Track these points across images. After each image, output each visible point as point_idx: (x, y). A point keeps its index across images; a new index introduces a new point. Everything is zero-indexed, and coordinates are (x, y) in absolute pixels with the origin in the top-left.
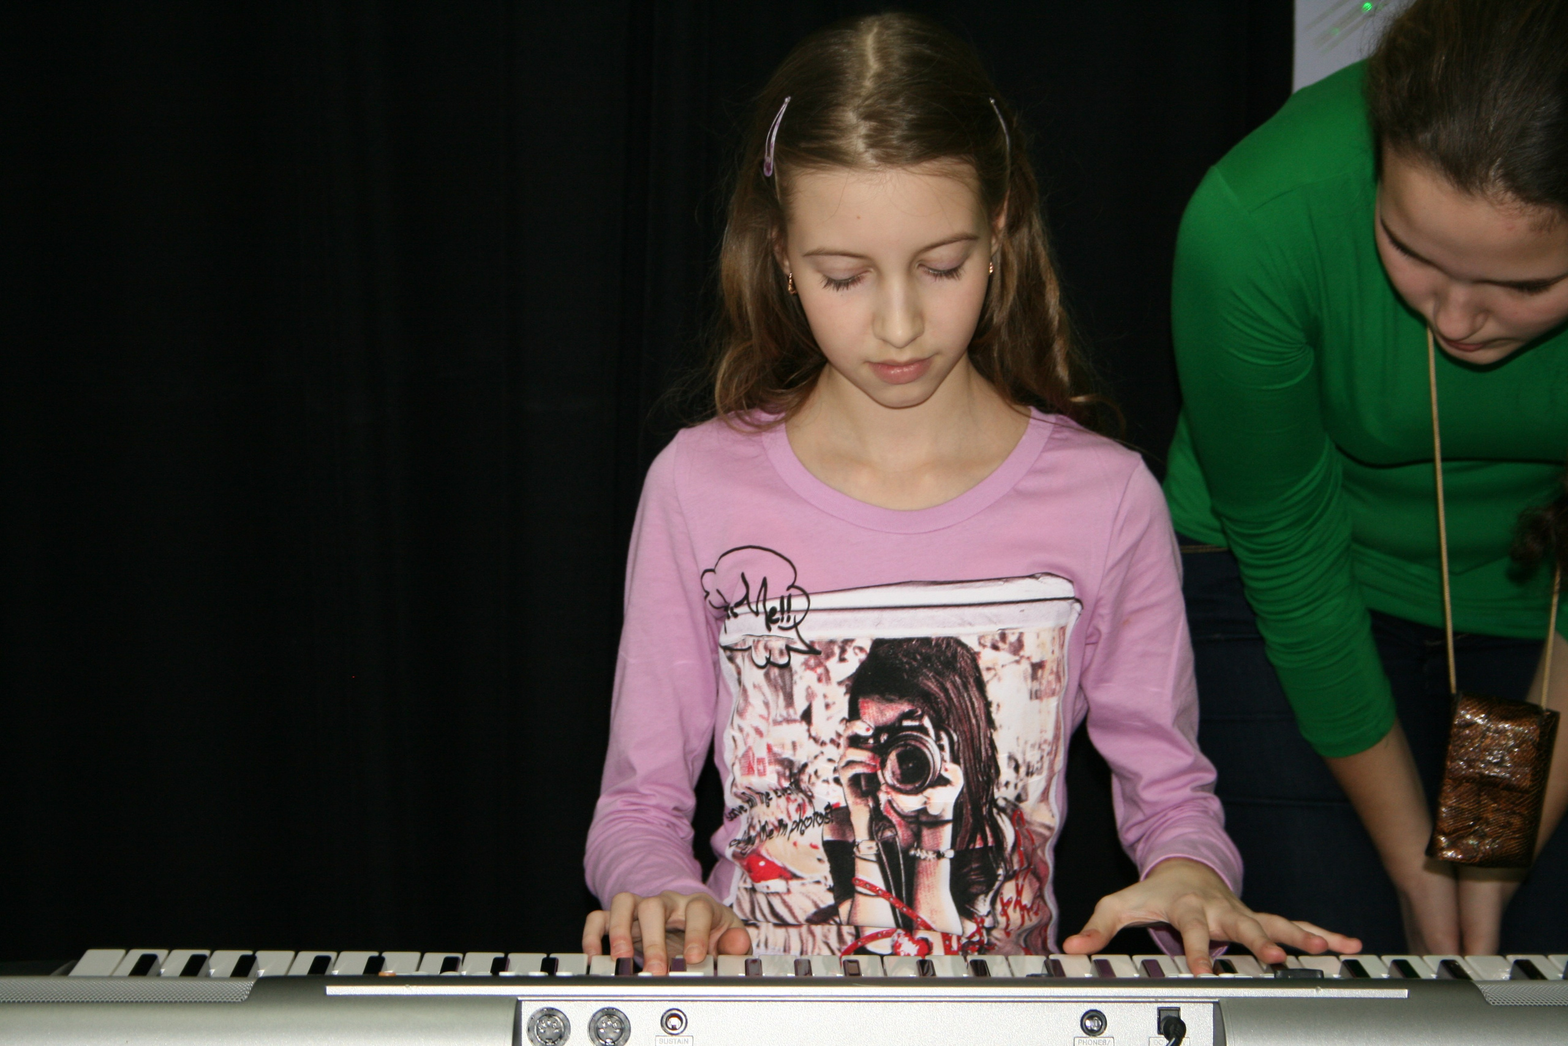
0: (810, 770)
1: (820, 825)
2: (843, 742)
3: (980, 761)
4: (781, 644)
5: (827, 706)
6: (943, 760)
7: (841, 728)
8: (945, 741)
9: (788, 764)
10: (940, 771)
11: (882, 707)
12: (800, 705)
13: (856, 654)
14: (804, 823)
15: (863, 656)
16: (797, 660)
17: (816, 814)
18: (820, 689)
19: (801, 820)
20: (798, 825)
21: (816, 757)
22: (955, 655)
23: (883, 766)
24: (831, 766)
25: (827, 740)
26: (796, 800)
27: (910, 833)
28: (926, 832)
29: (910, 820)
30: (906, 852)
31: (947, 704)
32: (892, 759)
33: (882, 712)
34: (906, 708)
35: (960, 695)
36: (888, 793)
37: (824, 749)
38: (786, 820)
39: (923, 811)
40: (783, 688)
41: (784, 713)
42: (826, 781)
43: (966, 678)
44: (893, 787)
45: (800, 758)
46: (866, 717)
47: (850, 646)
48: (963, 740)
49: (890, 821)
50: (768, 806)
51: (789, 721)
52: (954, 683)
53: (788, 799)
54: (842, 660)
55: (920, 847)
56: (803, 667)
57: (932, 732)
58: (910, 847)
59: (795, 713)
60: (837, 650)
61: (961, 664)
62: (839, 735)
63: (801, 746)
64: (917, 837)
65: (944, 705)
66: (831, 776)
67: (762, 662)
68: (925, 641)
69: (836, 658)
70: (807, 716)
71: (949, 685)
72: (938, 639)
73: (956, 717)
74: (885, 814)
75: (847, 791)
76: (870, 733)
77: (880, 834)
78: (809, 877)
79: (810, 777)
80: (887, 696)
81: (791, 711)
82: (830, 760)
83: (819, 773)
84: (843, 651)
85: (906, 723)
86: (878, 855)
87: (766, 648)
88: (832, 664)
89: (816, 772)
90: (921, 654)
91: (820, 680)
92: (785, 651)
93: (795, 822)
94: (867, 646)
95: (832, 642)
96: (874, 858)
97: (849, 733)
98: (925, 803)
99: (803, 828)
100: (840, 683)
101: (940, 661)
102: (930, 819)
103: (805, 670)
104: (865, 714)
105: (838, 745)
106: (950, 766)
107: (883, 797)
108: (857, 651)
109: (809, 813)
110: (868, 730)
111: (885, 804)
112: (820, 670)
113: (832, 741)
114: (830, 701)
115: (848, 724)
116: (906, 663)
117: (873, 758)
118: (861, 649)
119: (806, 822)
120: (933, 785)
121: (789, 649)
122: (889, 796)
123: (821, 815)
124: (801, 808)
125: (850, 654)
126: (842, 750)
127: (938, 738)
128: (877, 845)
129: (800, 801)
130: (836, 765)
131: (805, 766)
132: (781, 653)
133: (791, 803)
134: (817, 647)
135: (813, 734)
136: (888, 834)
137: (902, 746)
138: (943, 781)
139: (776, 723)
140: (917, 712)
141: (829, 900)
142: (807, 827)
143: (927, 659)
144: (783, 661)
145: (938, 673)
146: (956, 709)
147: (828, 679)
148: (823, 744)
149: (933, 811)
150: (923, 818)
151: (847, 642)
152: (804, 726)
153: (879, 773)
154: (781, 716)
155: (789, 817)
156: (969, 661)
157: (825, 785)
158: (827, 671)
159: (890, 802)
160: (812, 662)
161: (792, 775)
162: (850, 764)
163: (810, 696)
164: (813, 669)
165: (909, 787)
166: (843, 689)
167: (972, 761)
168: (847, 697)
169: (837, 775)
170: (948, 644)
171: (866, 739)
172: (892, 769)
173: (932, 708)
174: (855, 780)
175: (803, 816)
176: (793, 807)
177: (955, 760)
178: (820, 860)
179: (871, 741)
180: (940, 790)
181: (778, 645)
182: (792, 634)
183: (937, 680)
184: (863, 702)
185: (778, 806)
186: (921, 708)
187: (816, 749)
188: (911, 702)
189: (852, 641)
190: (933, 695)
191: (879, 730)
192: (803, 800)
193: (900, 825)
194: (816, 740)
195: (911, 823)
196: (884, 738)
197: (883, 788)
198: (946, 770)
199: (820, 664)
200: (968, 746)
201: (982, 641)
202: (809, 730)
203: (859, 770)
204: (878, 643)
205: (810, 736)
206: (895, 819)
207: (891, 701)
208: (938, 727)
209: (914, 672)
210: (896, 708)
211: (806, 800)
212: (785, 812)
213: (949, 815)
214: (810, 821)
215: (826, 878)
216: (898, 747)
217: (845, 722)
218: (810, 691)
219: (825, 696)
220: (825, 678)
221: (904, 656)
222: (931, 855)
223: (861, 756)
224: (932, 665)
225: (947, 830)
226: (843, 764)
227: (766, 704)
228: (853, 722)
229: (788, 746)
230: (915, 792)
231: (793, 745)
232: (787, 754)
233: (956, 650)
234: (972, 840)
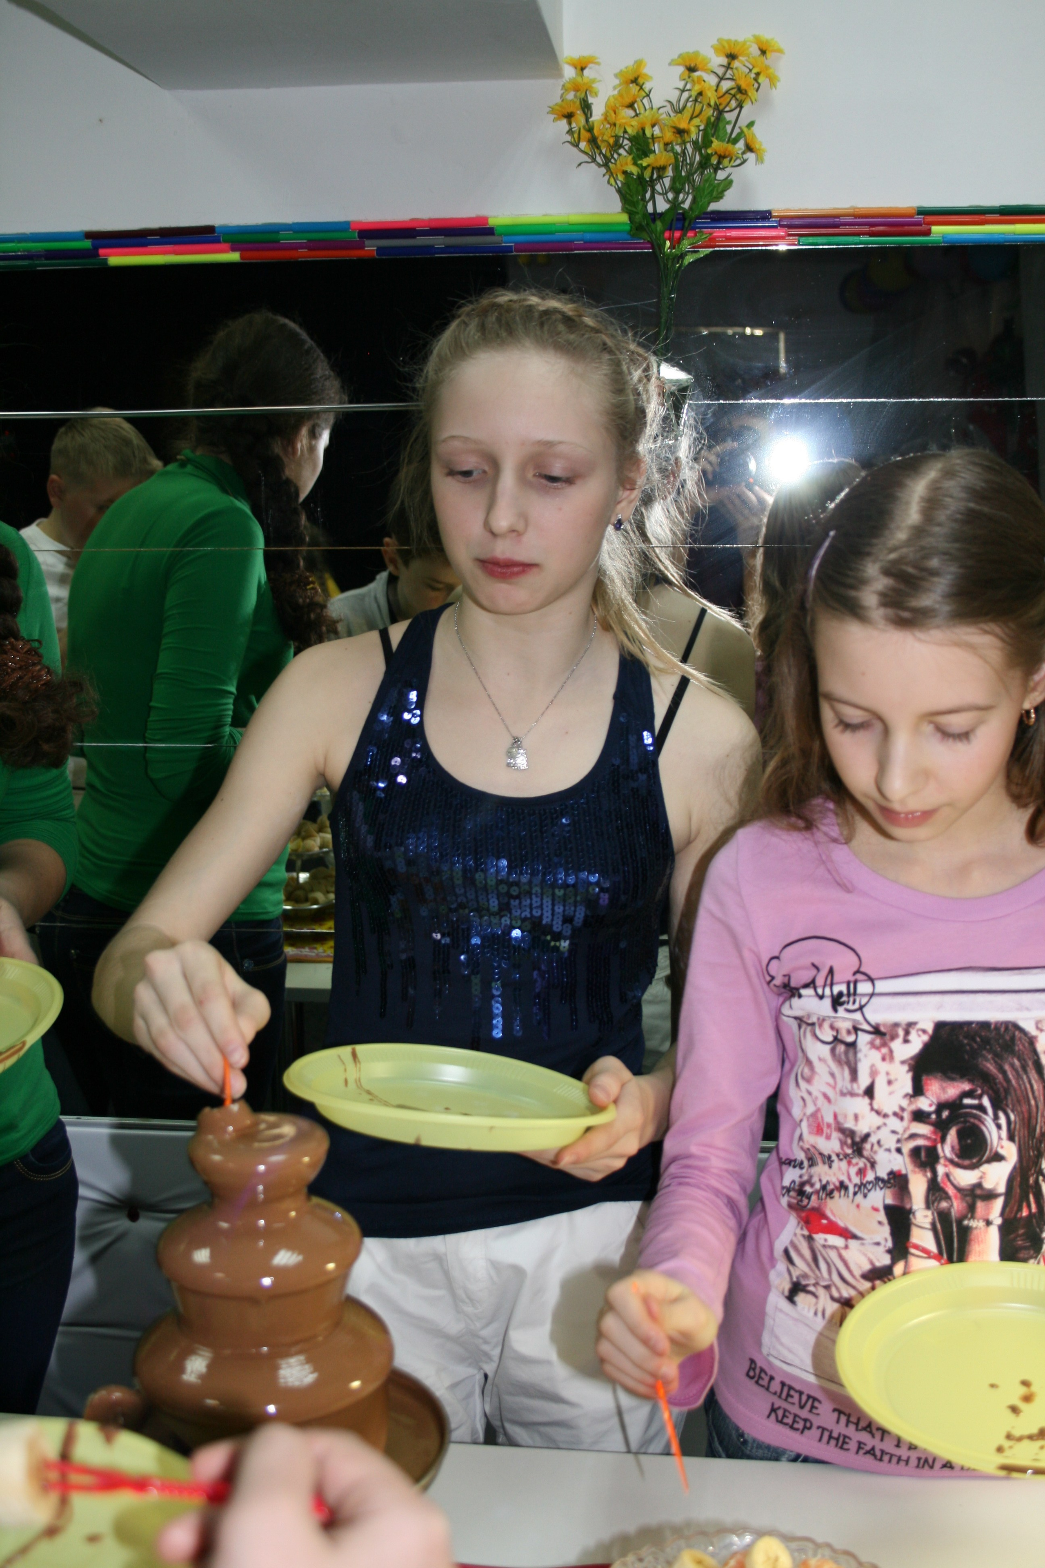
0: (873, 1139)
1: (881, 1189)
2: (906, 1115)
3: (1034, 1137)
4: (848, 1025)
5: (890, 1082)
6: (1000, 1138)
7: (905, 1103)
8: (1003, 1120)
9: (851, 1133)
10: (997, 1148)
11: (944, 1085)
12: (864, 1081)
13: (919, 1036)
14: (865, 1186)
15: (925, 1038)
16: (863, 1039)
17: (878, 1179)
18: (883, 1067)
19: (862, 1184)
20: (860, 1188)
21: (879, 1128)
22: (1013, 1038)
23: (943, 1140)
24: (895, 1137)
25: (890, 1112)
26: (857, 1164)
27: (965, 1204)
28: (980, 1205)
29: (965, 1193)
30: (959, 1222)
31: (1005, 1084)
32: (952, 1135)
33: (944, 1089)
34: (966, 1086)
35: (1018, 1077)
36: (945, 1166)
37: (886, 1121)
38: (847, 1182)
39: (979, 1185)
40: (848, 1063)
41: (849, 1086)
42: (889, 1150)
43: (1025, 1060)
44: (951, 1162)
45: (862, 1128)
46: (929, 1094)
47: (913, 1029)
48: (1020, 1120)
49: (946, 1193)
50: (830, 1167)
51: (852, 1094)
52: (1012, 1066)
53: (849, 1163)
54: (906, 1041)
55: (973, 1217)
56: (869, 1046)
57: (990, 1110)
58: (965, 1217)
59: (859, 1088)
60: (901, 1032)
61: (1019, 1047)
62: (903, 1109)
63: (863, 1117)
64: (972, 1208)
65: (1003, 1086)
66: (894, 1146)
67: (830, 1039)
68: (985, 1025)
69: (900, 1040)
70: (869, 1092)
71: (1007, 1067)
72: (996, 1023)
73: (1014, 1098)
74: (942, 1185)
75: (908, 1161)
76: (933, 1108)
77: (936, 1204)
78: (869, 1238)
79: (872, 1146)
80: (950, 1074)
81: (855, 1086)
82: (894, 1132)
83: (882, 1142)
84: (907, 1033)
85: (967, 1101)
86: (933, 1225)
87: (832, 1027)
88: (897, 1045)
89: (879, 1142)
90: (980, 1037)
91: (884, 1059)
92: (852, 1031)
93: (855, 1185)
94: (930, 1028)
95: (896, 1025)
96: (929, 1226)
97: (913, 1107)
98: (981, 1178)
99: (866, 1191)
100: (903, 1062)
101: (999, 1044)
102: (984, 1193)
103: (871, 1048)
104: (928, 1090)
105: (902, 1119)
106: (1006, 1143)
107: (941, 1170)
108: (920, 1033)
109: (870, 1176)
110: (931, 1105)
111: (943, 1176)
112: (884, 1050)
113: (895, 1114)
114: (892, 1077)
115: (912, 1099)
116: (968, 1044)
117: (934, 1133)
118: (924, 1031)
119: (868, 1185)
120: (989, 1161)
121: (856, 1029)
122: (947, 1169)
123: (883, 1180)
124: (861, 1172)
125: (913, 1036)
126: (905, 1123)
127: (996, 1118)
128: (933, 1214)
129: (861, 1165)
130: (899, 1136)
131: (867, 1136)
132: (849, 1032)
133: (851, 1167)
134: (882, 1029)
135: (876, 1107)
136: (944, 1205)
137: (962, 1122)
138: (998, 1158)
139: (843, 1094)
140: (977, 1091)
141: (886, 1260)
142: (869, 1191)
143: (986, 1042)
144: (850, 1039)
145: (996, 1055)
146: (1015, 1090)
147: (892, 1058)
148: (885, 1116)
149: (988, 1185)
150: (978, 1192)
151: (910, 1025)
152: (866, 1100)
153: (939, 1146)
154: (846, 1088)
155: (850, 1179)
156: (1027, 1045)
157: (888, 1153)
158: (891, 1052)
159: (947, 1175)
160: (878, 1042)
161: (854, 1143)
162: (913, 1136)
163: (874, 1073)
164: (878, 1048)
165: (967, 1162)
166: (906, 1068)
167: (1026, 1139)
168: (910, 1075)
169: (899, 1145)
170: (1007, 1028)
171: (928, 1114)
172: (951, 1143)
173: (991, 1088)
174: (915, 1153)
175: (864, 1179)
176: (853, 1171)
177: (1011, 1138)
178: (880, 1223)
179: (934, 1116)
180: (995, 1165)
181: (844, 1025)
182: (857, 1016)
183: (996, 1062)
184: (927, 1079)
185: (840, 1169)
186: (980, 1087)
187: (879, 1121)
188: (971, 1081)
189: (915, 1024)
190: (992, 1076)
191: (941, 1107)
192: (865, 1165)
193: (956, 1197)
194: (878, 1113)
195: (966, 1195)
196: (945, 1114)
197: (942, 1161)
198: (1002, 1147)
199: (884, 1044)
200: (1024, 1124)
201: (1040, 1026)
202: (871, 1104)
203: (920, 1142)
204: (940, 1026)
205: (872, 1109)
206: (951, 1191)
207: (952, 1079)
208: (997, 1105)
209: (975, 1054)
210: (958, 1086)
211: (868, 1165)
212: (846, 1174)
213: (1002, 1189)
214: (871, 1185)
215: (886, 1240)
216: (958, 1123)
217: (908, 1097)
218: (874, 1069)
219: (888, 1074)
220: (889, 1057)
221: (966, 1037)
222: (981, 1224)
223: (924, 1129)
224: (991, 1048)
225: (999, 1203)
226: (906, 1135)
227: (832, 1075)
228: (917, 1098)
229: (851, 1118)
230: (972, 1167)
231: (856, 1117)
232: (849, 1124)
233: (1014, 1036)
234: (1020, 1209)
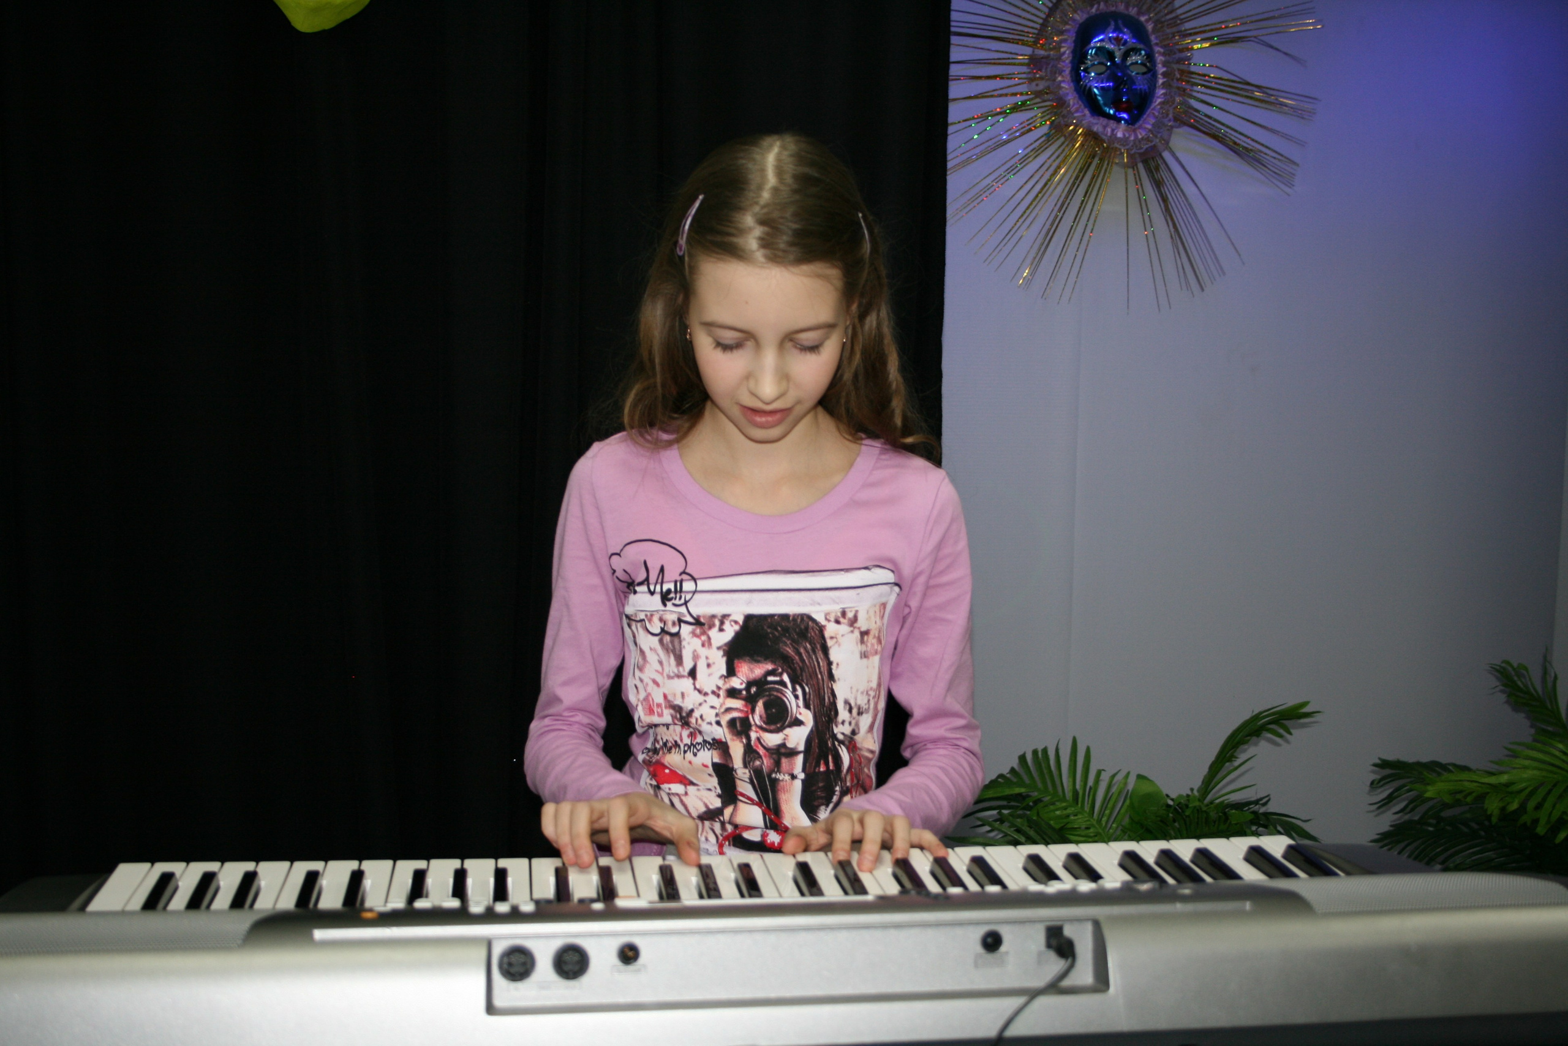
0: (696, 714)
1: (709, 749)
2: (722, 693)
3: (824, 706)
4: (674, 617)
5: (709, 666)
6: (798, 706)
7: (720, 683)
8: (799, 692)
9: (679, 709)
10: (796, 715)
11: (752, 666)
12: (688, 664)
13: (732, 626)
14: (695, 746)
15: (737, 628)
16: (686, 630)
17: (705, 741)
18: (703, 652)
19: (692, 744)
20: (690, 747)
21: (700, 704)
22: (807, 628)
23: (753, 711)
24: (714, 712)
25: (709, 691)
26: (688, 729)
27: (772, 761)
28: (784, 761)
29: (772, 751)
30: (769, 776)
31: (801, 664)
32: (760, 706)
33: (752, 671)
34: (770, 667)
35: (810, 657)
36: (757, 732)
37: (707, 698)
38: (679, 742)
39: (783, 745)
40: (674, 651)
41: (676, 671)
42: (710, 723)
43: (815, 644)
44: (761, 728)
45: (687, 705)
46: (740, 675)
47: (727, 620)
48: (813, 692)
49: (758, 753)
50: (668, 729)
51: (679, 676)
52: (805, 649)
53: (681, 727)
54: (721, 630)
55: (779, 771)
56: (691, 635)
57: (789, 686)
58: (773, 772)
59: (684, 670)
60: (717, 623)
61: (811, 634)
62: (719, 688)
63: (688, 696)
64: (778, 764)
65: (799, 666)
66: (713, 720)
67: (658, 631)
68: (785, 617)
69: (716, 629)
70: (693, 673)
71: (802, 650)
72: (794, 615)
73: (808, 674)
74: (755, 747)
75: (726, 730)
76: (744, 686)
77: (751, 764)
78: (703, 785)
79: (697, 720)
80: (756, 658)
81: (681, 669)
82: (712, 707)
83: (704, 717)
84: (722, 623)
85: (770, 678)
86: (751, 778)
87: (661, 620)
88: (714, 633)
89: (701, 717)
90: (781, 627)
91: (703, 645)
92: (677, 623)
93: (686, 745)
94: (741, 620)
95: (714, 616)
96: (748, 779)
97: (727, 686)
98: (785, 739)
99: (696, 751)
100: (719, 648)
101: (795, 632)
102: (788, 751)
103: (693, 637)
104: (739, 671)
105: (718, 696)
106: (803, 711)
107: (753, 735)
108: (733, 623)
109: (699, 739)
110: (741, 684)
111: (755, 740)
112: (704, 638)
113: (713, 692)
114: (711, 661)
115: (726, 680)
116: (771, 633)
117: (746, 706)
118: (736, 622)
119: (697, 746)
120: (791, 725)
121: (680, 621)
122: (758, 734)
123: (709, 743)
124: (691, 735)
125: (727, 626)
126: (721, 699)
127: (794, 690)
128: (750, 771)
129: (691, 730)
130: (717, 711)
131: (692, 711)
132: (674, 624)
133: (683, 730)
134: (702, 620)
135: (698, 686)
136: (758, 763)
137: (767, 696)
138: (798, 723)
139: (670, 677)
140: (778, 670)
141: (717, 803)
142: (699, 750)
143: (786, 630)
144: (674, 630)
145: (793, 641)
146: (807, 668)
147: (710, 644)
148: (706, 694)
149: (790, 744)
150: (783, 750)
151: (725, 617)
152: (690, 680)
153: (750, 717)
154: (673, 672)
155: (682, 740)
156: (817, 632)
157: (709, 726)
158: (709, 638)
159: (758, 739)
160: (698, 631)
161: (682, 718)
162: (728, 710)
163: (696, 657)
164: (698, 636)
165: (773, 727)
166: (721, 653)
167: (819, 707)
168: (725, 659)
169: (718, 719)
170: (802, 619)
171: (740, 691)
172: (760, 713)
173: (790, 667)
174: (732, 723)
175: (694, 742)
176: (685, 734)
177: (807, 706)
178: (710, 775)
179: (744, 692)
180: (796, 729)
181: (671, 617)
182: (683, 609)
183: (793, 647)
184: (737, 663)
185: (675, 731)
186: (781, 667)
187: (701, 698)
188: (773, 662)
189: (729, 615)
190: (790, 657)
191: (750, 684)
192: (694, 730)
193: (765, 756)
194: (700, 691)
195: (773, 754)
196: (753, 690)
197: (754, 728)
198: (800, 714)
199: (704, 633)
200: (817, 696)
201: (828, 617)
202: (694, 684)
203: (735, 714)
204: (749, 618)
205: (695, 688)
206: (761, 751)
207: (758, 662)
208: (794, 681)
209: (777, 640)
210: (763, 667)
211: (697, 731)
212: (679, 736)
213: (801, 748)
214: (700, 746)
215: (716, 787)
216: (764, 696)
217: (723, 678)
218: (695, 654)
219: (707, 658)
220: (708, 643)
221: (769, 627)
222: (787, 777)
223: (737, 704)
224: (790, 635)
225: (800, 759)
226: (723, 710)
227: (661, 663)
228: (730, 678)
229: (679, 696)
230: (778, 731)
231: (683, 695)
232: (678, 701)
233: (808, 624)
234: (818, 765)
